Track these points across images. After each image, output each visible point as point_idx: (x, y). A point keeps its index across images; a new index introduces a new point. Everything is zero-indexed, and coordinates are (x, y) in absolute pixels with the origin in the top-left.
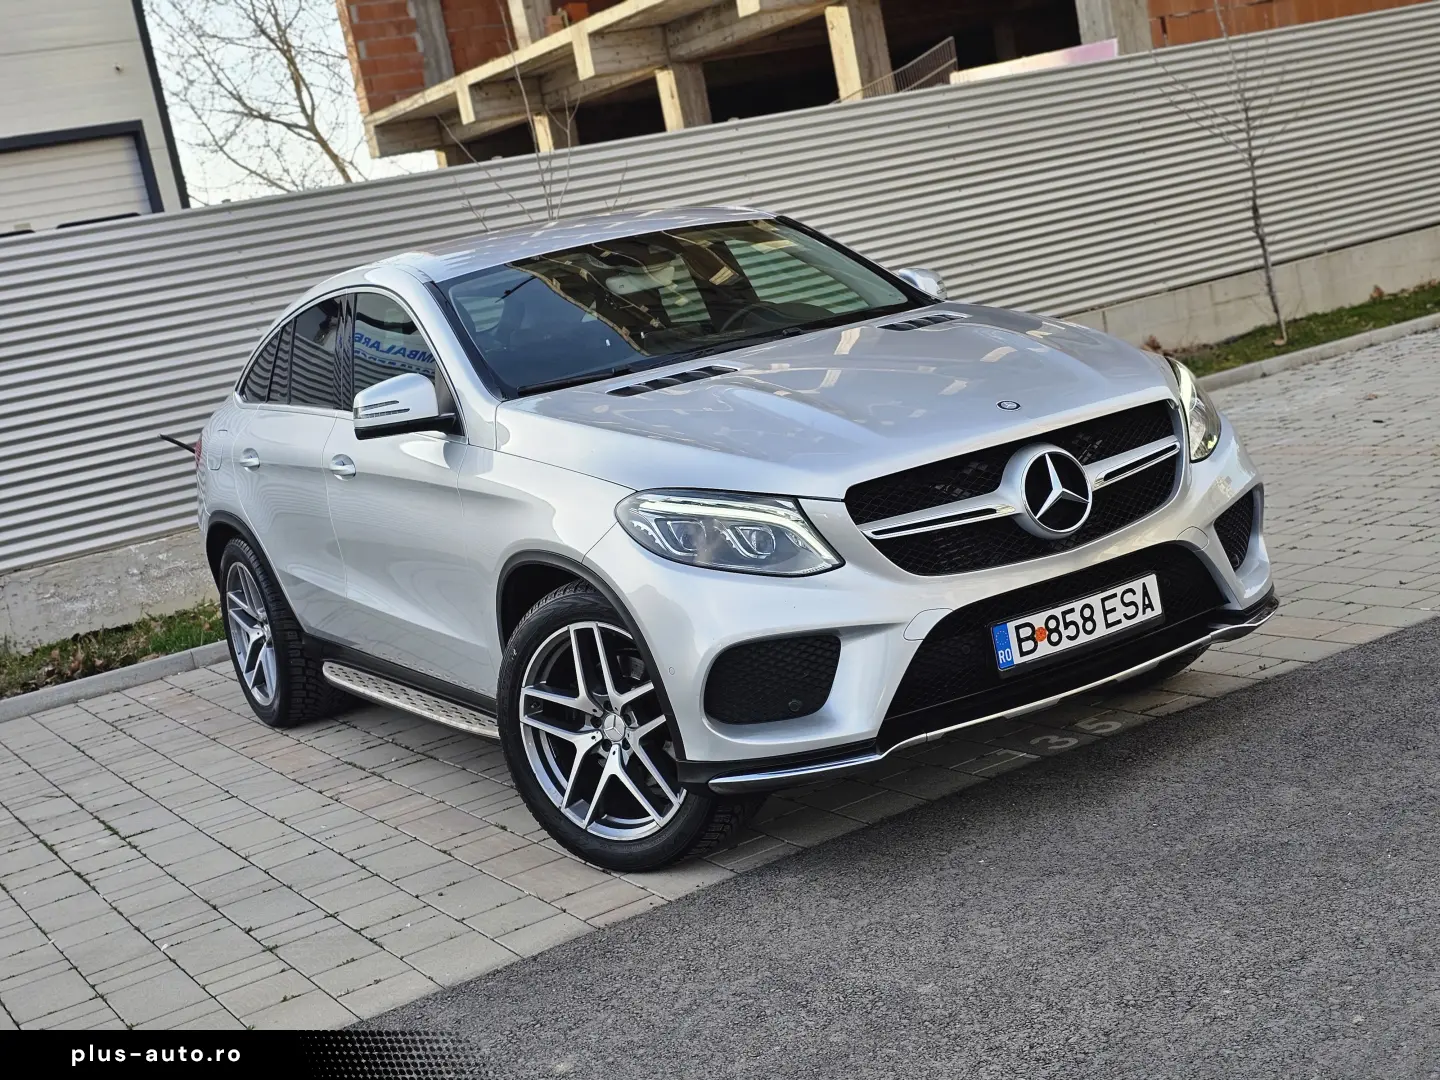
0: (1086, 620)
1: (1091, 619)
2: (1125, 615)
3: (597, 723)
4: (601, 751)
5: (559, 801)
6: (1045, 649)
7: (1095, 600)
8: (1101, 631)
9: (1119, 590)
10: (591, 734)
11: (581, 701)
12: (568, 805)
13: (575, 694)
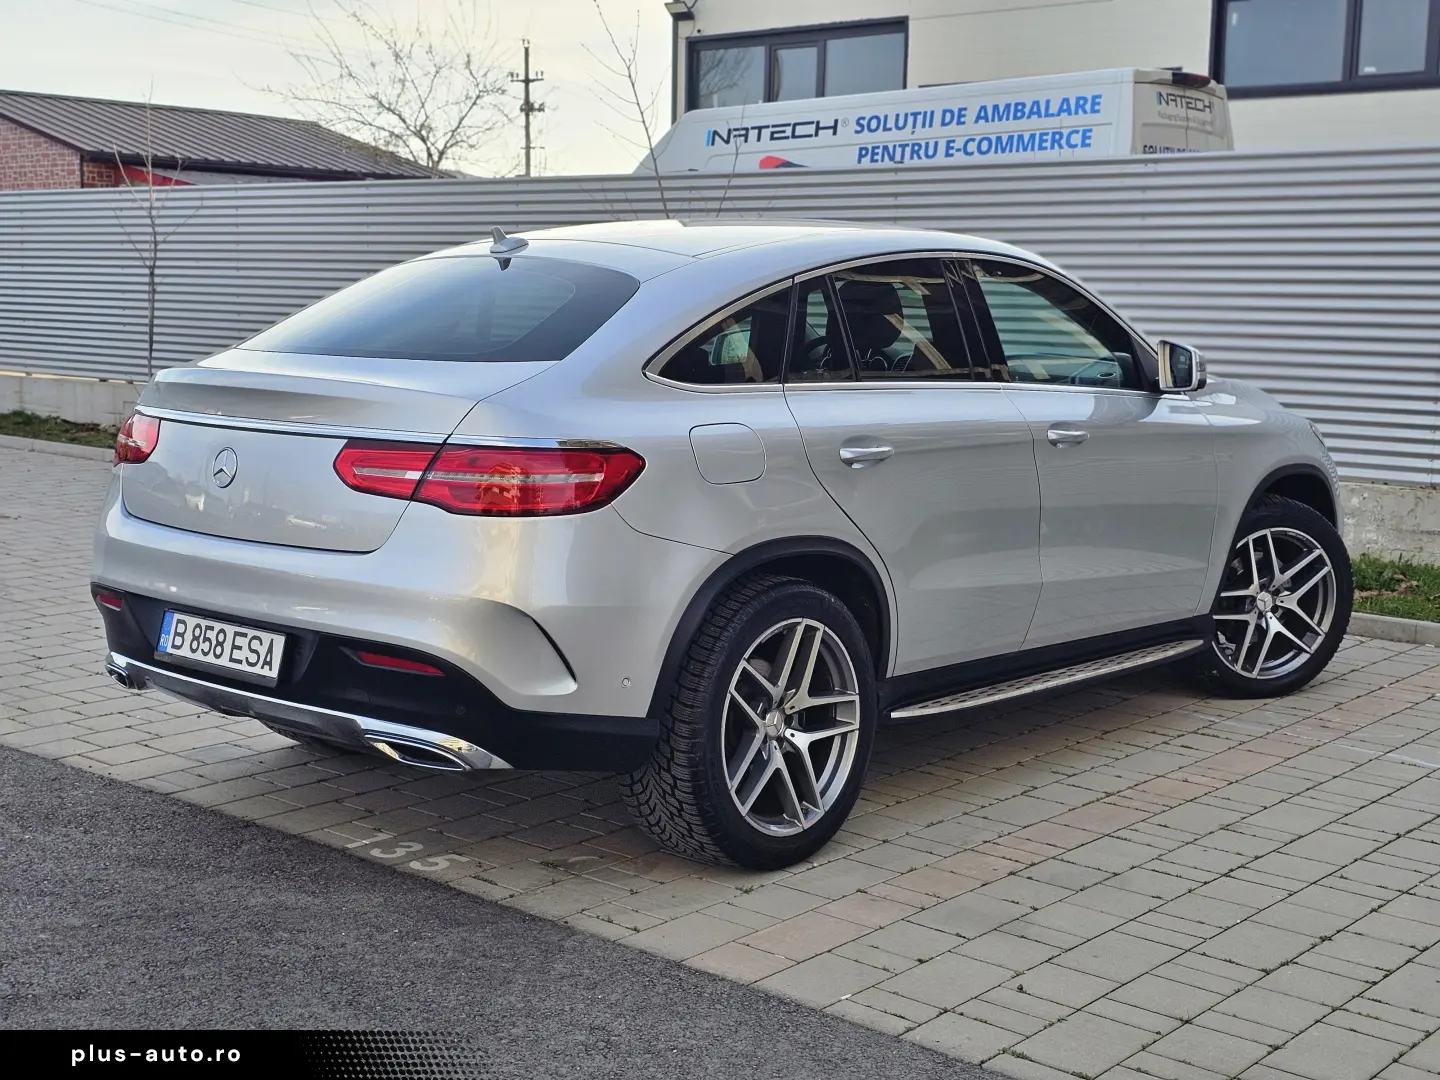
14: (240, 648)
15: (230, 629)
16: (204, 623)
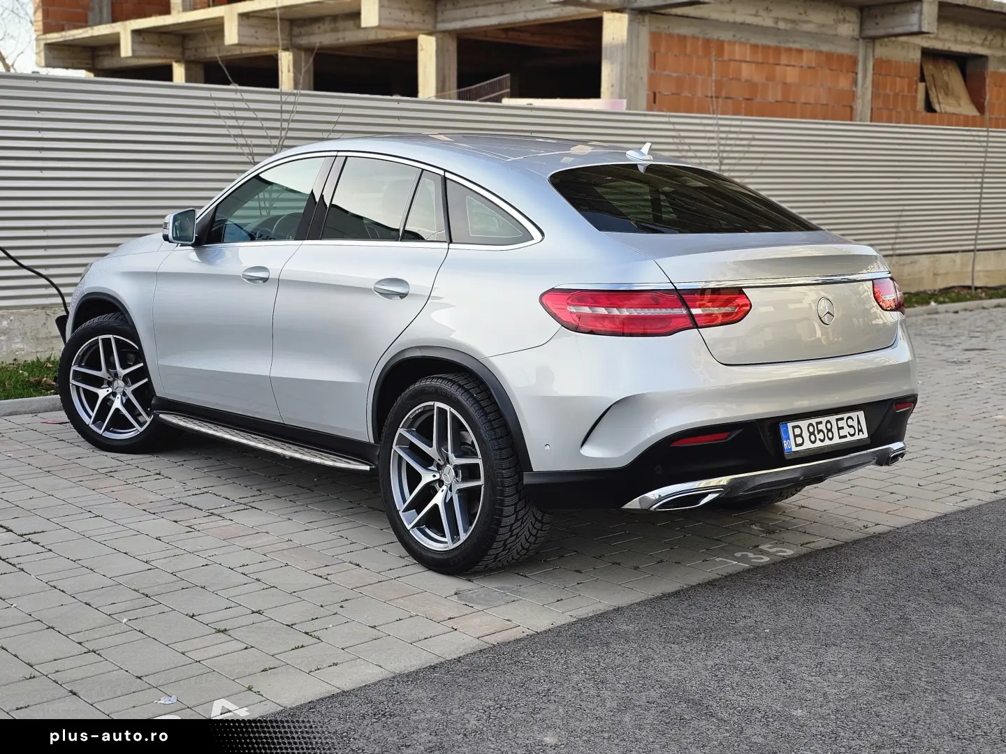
14: (842, 428)
15: (833, 419)
16: (814, 421)
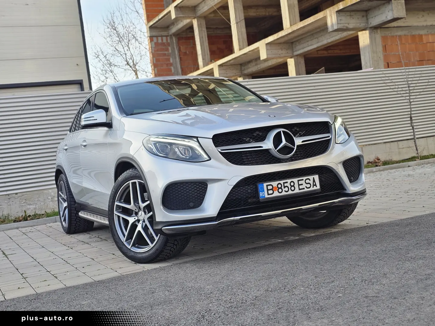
0: (291, 186)
1: (293, 186)
2: (306, 187)
3: (137, 214)
4: (137, 223)
5: (123, 239)
6: (276, 194)
7: (295, 180)
8: (297, 191)
9: (304, 178)
10: (134, 217)
11: (131, 206)
12: (126, 240)
13: (130, 203)
